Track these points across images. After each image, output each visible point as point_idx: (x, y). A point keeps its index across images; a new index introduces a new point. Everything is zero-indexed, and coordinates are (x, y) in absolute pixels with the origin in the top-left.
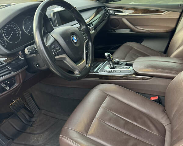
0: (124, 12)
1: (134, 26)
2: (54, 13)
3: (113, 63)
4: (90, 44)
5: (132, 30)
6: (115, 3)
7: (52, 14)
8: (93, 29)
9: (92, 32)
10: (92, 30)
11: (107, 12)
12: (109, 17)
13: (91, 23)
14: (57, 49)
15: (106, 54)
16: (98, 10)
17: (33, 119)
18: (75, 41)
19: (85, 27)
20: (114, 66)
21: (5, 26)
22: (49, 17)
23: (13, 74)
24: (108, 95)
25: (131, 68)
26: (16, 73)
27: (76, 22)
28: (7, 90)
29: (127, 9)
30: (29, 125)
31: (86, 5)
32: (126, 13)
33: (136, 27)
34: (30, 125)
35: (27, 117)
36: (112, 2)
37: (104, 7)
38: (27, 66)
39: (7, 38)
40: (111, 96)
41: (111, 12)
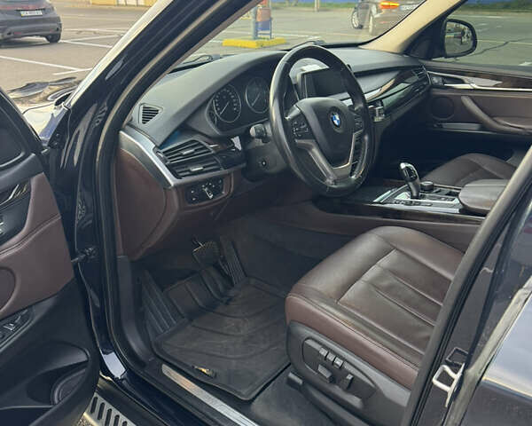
0: (466, 81)
1: (491, 116)
2: (303, 75)
3: (416, 186)
4: (366, 138)
5: (484, 126)
6: (448, 60)
7: (299, 76)
8: (382, 111)
9: (378, 119)
10: (380, 115)
11: (426, 79)
12: (429, 91)
13: (381, 100)
14: (302, 127)
15: (403, 166)
16: (401, 73)
17: (232, 293)
18: (336, 122)
19: (361, 105)
20: (418, 194)
21: (219, 90)
22: (294, 83)
23: (223, 171)
24: (395, 248)
25: (456, 201)
26: (227, 171)
27: (346, 95)
28: (209, 199)
29: (476, 75)
30: (222, 302)
31: (375, 62)
32: (472, 84)
33: (495, 118)
34: (225, 301)
35: (221, 287)
36: (443, 59)
37: (418, 69)
38: (244, 165)
39: (218, 112)
40: (401, 251)
41: (435, 80)
